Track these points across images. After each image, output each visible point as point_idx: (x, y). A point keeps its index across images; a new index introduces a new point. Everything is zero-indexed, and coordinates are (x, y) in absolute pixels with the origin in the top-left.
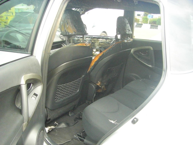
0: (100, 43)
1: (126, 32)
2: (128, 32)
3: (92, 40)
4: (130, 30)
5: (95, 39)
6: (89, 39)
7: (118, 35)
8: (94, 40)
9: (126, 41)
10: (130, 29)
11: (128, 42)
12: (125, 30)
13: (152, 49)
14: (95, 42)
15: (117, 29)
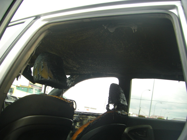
0: (89, 121)
1: (120, 101)
2: (123, 102)
3: (80, 117)
4: (125, 101)
5: (84, 116)
6: (77, 116)
7: (110, 104)
8: (82, 117)
9: (119, 112)
10: (125, 99)
11: (122, 114)
12: (120, 98)
13: (151, 128)
14: (84, 120)
15: (109, 98)
